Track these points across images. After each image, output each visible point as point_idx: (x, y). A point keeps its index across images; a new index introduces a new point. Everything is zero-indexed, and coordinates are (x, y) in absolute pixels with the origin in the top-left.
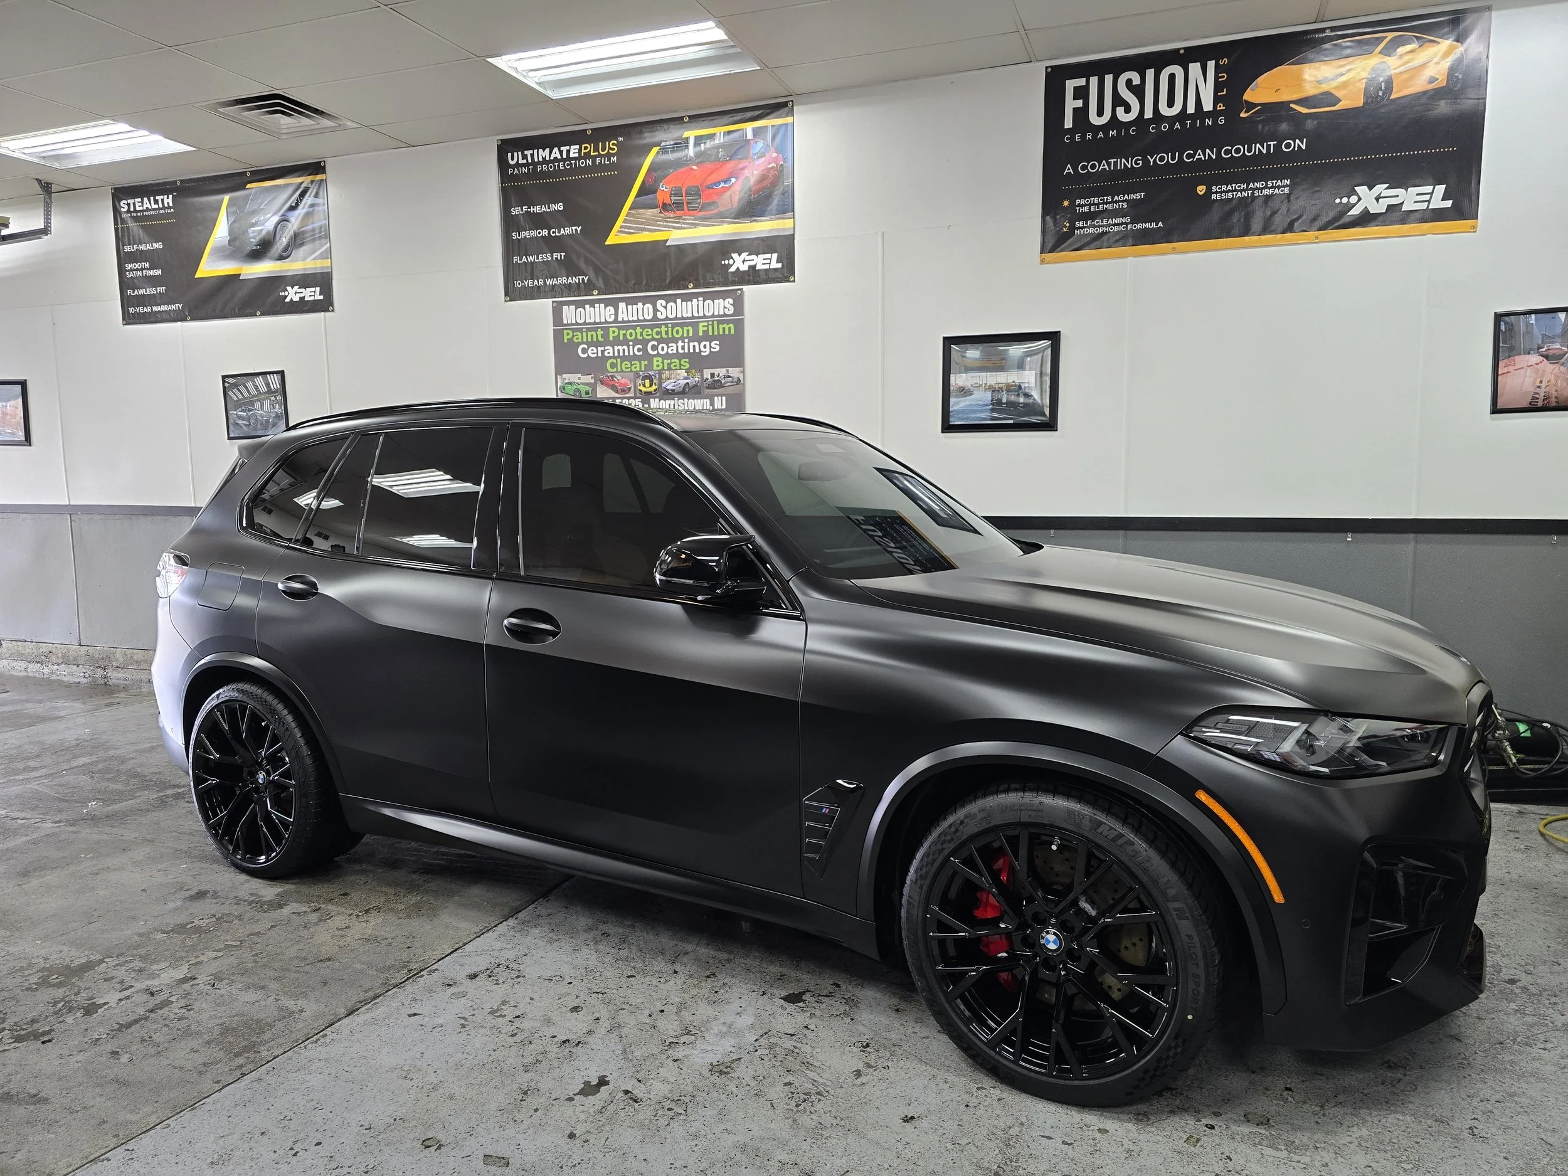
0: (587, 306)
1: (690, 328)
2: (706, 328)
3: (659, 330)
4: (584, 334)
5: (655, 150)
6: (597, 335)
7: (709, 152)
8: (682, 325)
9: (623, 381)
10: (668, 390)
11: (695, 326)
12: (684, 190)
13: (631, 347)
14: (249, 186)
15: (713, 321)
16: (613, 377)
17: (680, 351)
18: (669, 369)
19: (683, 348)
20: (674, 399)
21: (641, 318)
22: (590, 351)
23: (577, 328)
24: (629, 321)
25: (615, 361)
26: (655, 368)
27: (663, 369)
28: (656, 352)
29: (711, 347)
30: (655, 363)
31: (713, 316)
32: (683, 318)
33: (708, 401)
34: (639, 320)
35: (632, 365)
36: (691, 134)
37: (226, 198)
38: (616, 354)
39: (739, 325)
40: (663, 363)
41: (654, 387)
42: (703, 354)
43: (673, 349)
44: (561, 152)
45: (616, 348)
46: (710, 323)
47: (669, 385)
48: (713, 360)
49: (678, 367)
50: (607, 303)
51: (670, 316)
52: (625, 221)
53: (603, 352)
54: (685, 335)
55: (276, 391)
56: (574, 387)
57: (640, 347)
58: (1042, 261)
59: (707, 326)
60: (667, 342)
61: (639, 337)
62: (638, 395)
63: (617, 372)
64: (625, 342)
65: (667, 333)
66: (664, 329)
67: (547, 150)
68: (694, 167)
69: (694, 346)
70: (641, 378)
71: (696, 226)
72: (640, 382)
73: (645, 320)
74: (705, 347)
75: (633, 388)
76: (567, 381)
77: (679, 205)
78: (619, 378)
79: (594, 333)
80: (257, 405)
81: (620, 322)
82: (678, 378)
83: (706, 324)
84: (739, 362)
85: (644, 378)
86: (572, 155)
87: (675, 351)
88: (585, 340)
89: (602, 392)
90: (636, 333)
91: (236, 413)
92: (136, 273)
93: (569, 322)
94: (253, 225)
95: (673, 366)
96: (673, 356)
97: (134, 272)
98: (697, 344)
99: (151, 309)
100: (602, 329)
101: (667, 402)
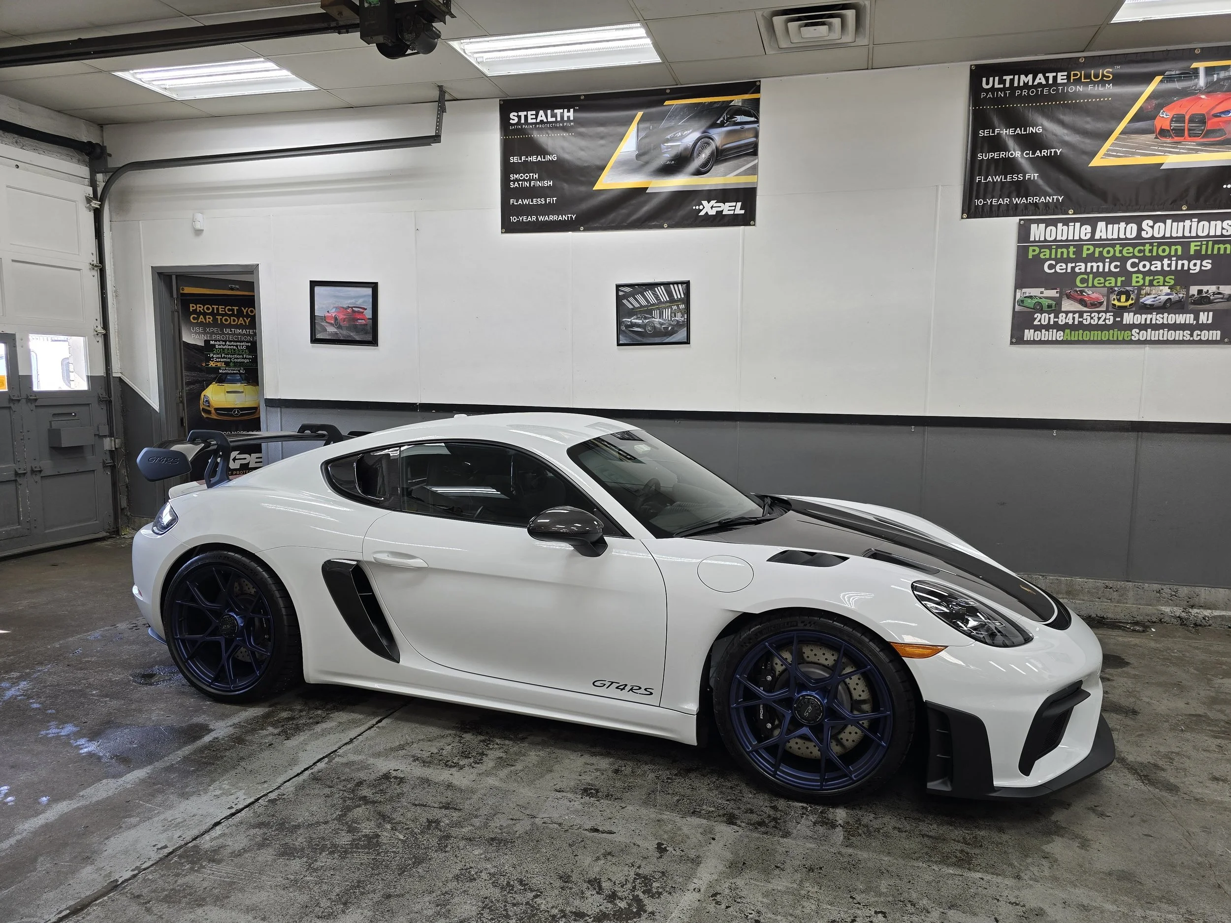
0: (1060, 225)
1: (1179, 248)
2: (1198, 248)
3: (1142, 248)
4: (1054, 251)
5: (1158, 78)
6: (1068, 253)
7: (1222, 83)
8: (1170, 245)
9: (1094, 296)
10: (1145, 305)
11: (1186, 246)
12: (1187, 117)
13: (1107, 265)
14: (667, 103)
15: (1208, 241)
16: (1082, 292)
17: (1166, 268)
18: (1151, 284)
19: (1169, 265)
20: (1151, 314)
21: (1122, 236)
22: (1058, 267)
23: (1045, 244)
24: (1107, 239)
25: (1086, 277)
26: (1134, 284)
27: (1144, 285)
28: (1136, 269)
29: (1201, 265)
30: (1134, 279)
31: (1208, 236)
32: (1171, 237)
33: (1192, 316)
34: (1119, 239)
35: (1105, 281)
36: (1201, 66)
37: (640, 114)
38: (1089, 270)
40: (1144, 279)
41: (1130, 302)
42: (1191, 271)
43: (1157, 266)
44: (1047, 79)
45: (1089, 265)
46: (1205, 243)
47: (1148, 300)
48: (1203, 278)
49: (1161, 283)
50: (1083, 222)
51: (1156, 235)
52: (1113, 145)
53: (1073, 268)
54: (1173, 253)
55: (680, 300)
56: (1034, 301)
57: (1118, 264)
59: (1201, 246)
60: (1150, 259)
61: (1118, 255)
62: (1110, 309)
63: (1087, 287)
64: (1102, 259)
65: (1151, 251)
66: (1148, 247)
67: (1030, 77)
68: (1203, 97)
69: (1183, 264)
70: (1116, 293)
71: (1197, 151)
72: (1115, 297)
73: (1126, 239)
74: (1195, 265)
75: (1105, 303)
76: (1027, 295)
77: (1179, 132)
78: (1090, 293)
79: (1065, 250)
80: (656, 313)
81: (1097, 240)
82: (1162, 293)
83: (1199, 243)
85: (1120, 294)
86: (1059, 81)
87: (1159, 269)
88: (1053, 256)
89: (1067, 305)
90: (1115, 251)
91: (630, 320)
92: (522, 184)
93: (1037, 239)
94: (668, 141)
95: (1155, 283)
96: (1157, 273)
97: (520, 183)
98: (1186, 262)
99: (537, 219)
100: (1075, 246)
101: (1144, 316)
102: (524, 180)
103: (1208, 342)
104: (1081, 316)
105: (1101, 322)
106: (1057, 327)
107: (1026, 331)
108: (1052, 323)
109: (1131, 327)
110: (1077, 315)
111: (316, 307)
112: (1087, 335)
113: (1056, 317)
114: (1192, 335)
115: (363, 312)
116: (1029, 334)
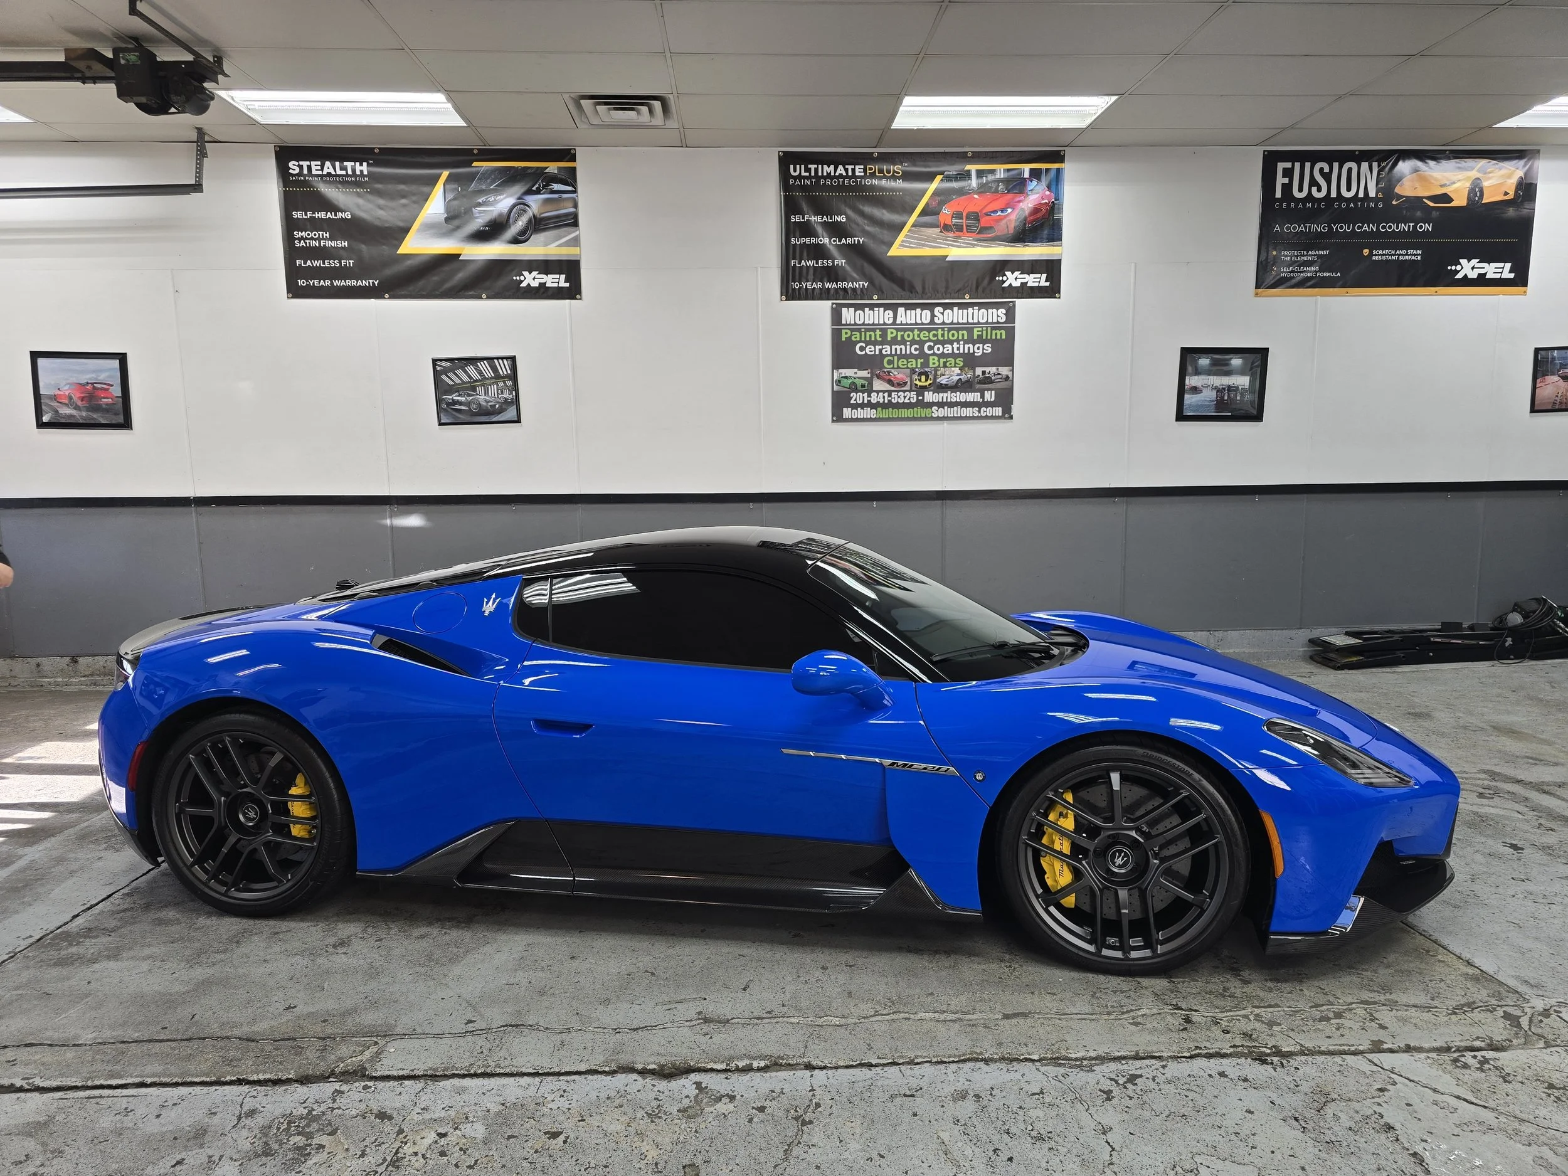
0: (867, 309)
1: (965, 333)
2: (980, 333)
3: (935, 332)
4: (863, 334)
5: (939, 177)
6: (875, 335)
7: (990, 185)
8: (958, 330)
9: (900, 376)
10: (942, 384)
11: (970, 331)
12: (964, 215)
13: (908, 347)
14: (475, 164)
15: (987, 327)
16: (889, 372)
17: (956, 351)
18: (945, 366)
19: (958, 349)
20: (947, 392)
21: (919, 321)
22: (868, 349)
23: (855, 328)
24: (907, 324)
25: (892, 358)
26: (931, 365)
27: (939, 366)
28: (932, 352)
29: (983, 349)
30: (931, 361)
31: (987, 323)
32: (958, 323)
33: (979, 394)
34: (916, 324)
35: (908, 362)
36: (973, 168)
37: (445, 174)
38: (893, 352)
39: (1011, 332)
40: (939, 361)
41: (929, 382)
42: (976, 354)
43: (948, 349)
44: (846, 170)
45: (894, 347)
46: (984, 329)
47: (943, 380)
48: (985, 360)
49: (953, 365)
50: (887, 307)
51: (946, 321)
52: (906, 236)
53: (880, 350)
54: (960, 338)
55: (507, 377)
56: (850, 381)
57: (918, 347)
58: (1257, 294)
59: (982, 331)
60: (943, 343)
61: (917, 338)
62: (914, 388)
63: (893, 368)
64: (903, 342)
65: (943, 335)
66: (940, 332)
67: (832, 167)
68: (976, 196)
69: (969, 348)
71: (974, 246)
72: (916, 377)
73: (922, 324)
74: (978, 348)
75: (909, 383)
76: (843, 375)
77: (959, 228)
78: (896, 373)
79: (872, 333)
80: (481, 390)
81: (898, 325)
82: (953, 374)
83: (980, 329)
84: (1010, 362)
85: (920, 374)
86: (857, 174)
87: (950, 352)
88: (863, 339)
89: (878, 385)
90: (914, 335)
91: (451, 397)
92: (310, 243)
93: (848, 323)
94: (480, 205)
95: (948, 364)
96: (948, 356)
97: (308, 241)
98: (971, 346)
99: (332, 284)
100: (881, 330)
101: (941, 395)
102: (312, 239)
103: (992, 417)
104: (890, 395)
105: (907, 401)
106: (870, 405)
107: (845, 409)
108: (866, 402)
109: (930, 405)
110: (886, 395)
111: (41, 384)
112: (896, 413)
113: (869, 396)
114: (979, 412)
115: (108, 390)
116: (847, 413)
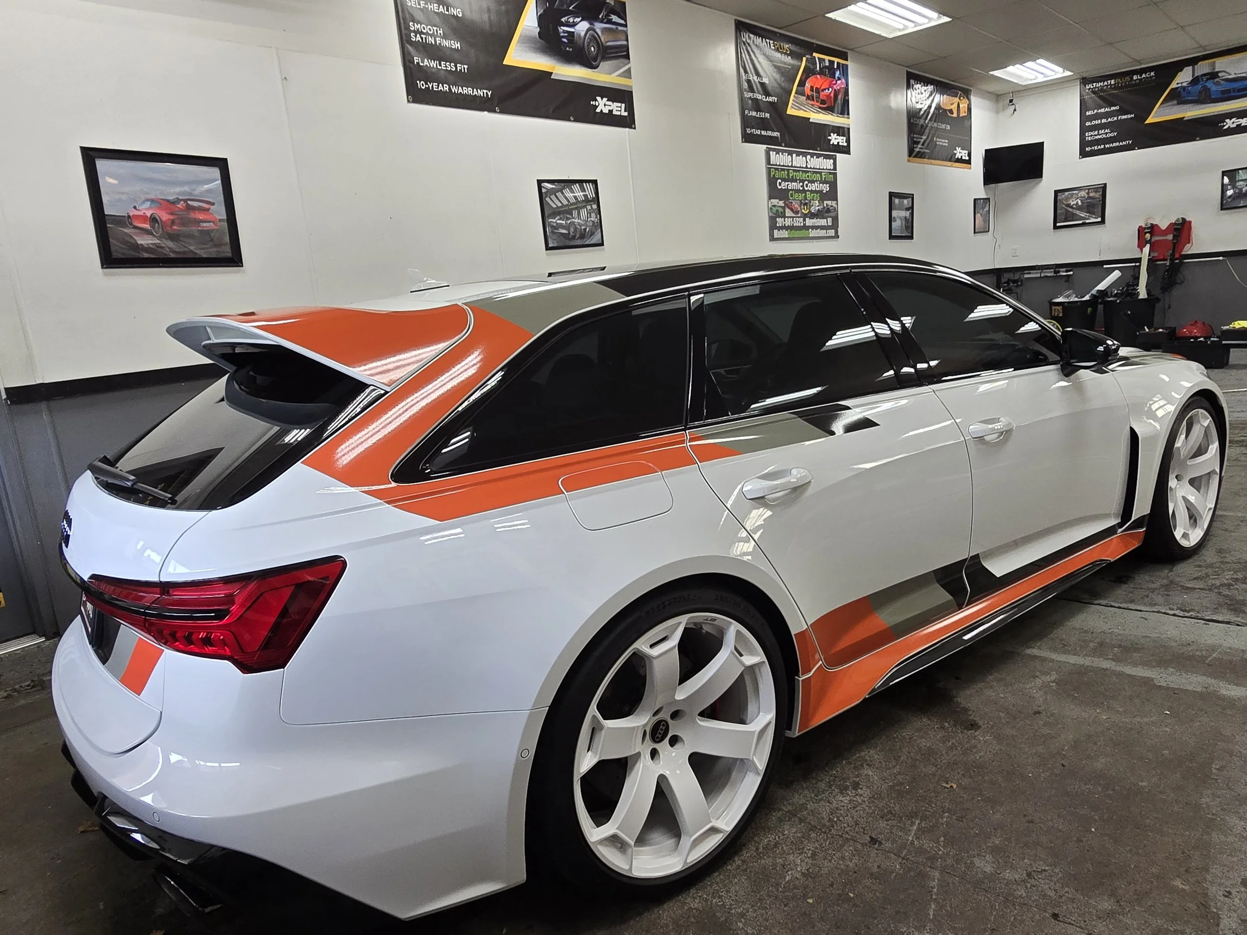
0: (780, 154)
1: (819, 175)
3: (808, 174)
5: (805, 59)
6: (785, 174)
7: (824, 69)
8: (816, 173)
10: (812, 213)
12: (814, 89)
13: (798, 184)
15: (828, 172)
16: (791, 203)
18: (813, 199)
19: (817, 187)
20: (814, 219)
21: (801, 165)
23: (776, 167)
24: (797, 167)
25: (792, 192)
26: (808, 198)
28: (807, 188)
30: (807, 195)
31: (826, 169)
32: (816, 168)
33: (826, 220)
36: (816, 56)
38: (793, 188)
39: (836, 177)
40: (810, 195)
42: (824, 191)
43: (814, 187)
44: (767, 43)
45: (792, 184)
47: (813, 210)
48: (827, 196)
50: (788, 153)
51: (812, 166)
52: (793, 100)
54: (818, 179)
55: (592, 200)
56: (776, 209)
57: (802, 184)
58: (908, 161)
61: (801, 178)
62: (802, 215)
63: (793, 199)
64: (796, 180)
65: (811, 176)
67: (760, 39)
68: (818, 77)
69: (821, 186)
71: (819, 112)
74: (825, 187)
75: (800, 211)
76: (773, 204)
77: (813, 99)
78: (794, 204)
80: (575, 213)
82: (816, 206)
83: (824, 173)
84: (835, 198)
88: (780, 176)
89: (788, 212)
90: (800, 175)
91: (554, 221)
92: (426, 38)
93: (773, 163)
97: (424, 36)
99: (450, 89)
100: (787, 170)
101: (812, 221)
102: (428, 34)
103: (832, 237)
104: (793, 220)
105: (800, 224)
106: (785, 228)
107: (776, 231)
108: (784, 225)
109: (808, 228)
111: (105, 199)
112: (796, 234)
113: (784, 220)
114: (827, 233)
115: (208, 210)
116: (776, 234)
